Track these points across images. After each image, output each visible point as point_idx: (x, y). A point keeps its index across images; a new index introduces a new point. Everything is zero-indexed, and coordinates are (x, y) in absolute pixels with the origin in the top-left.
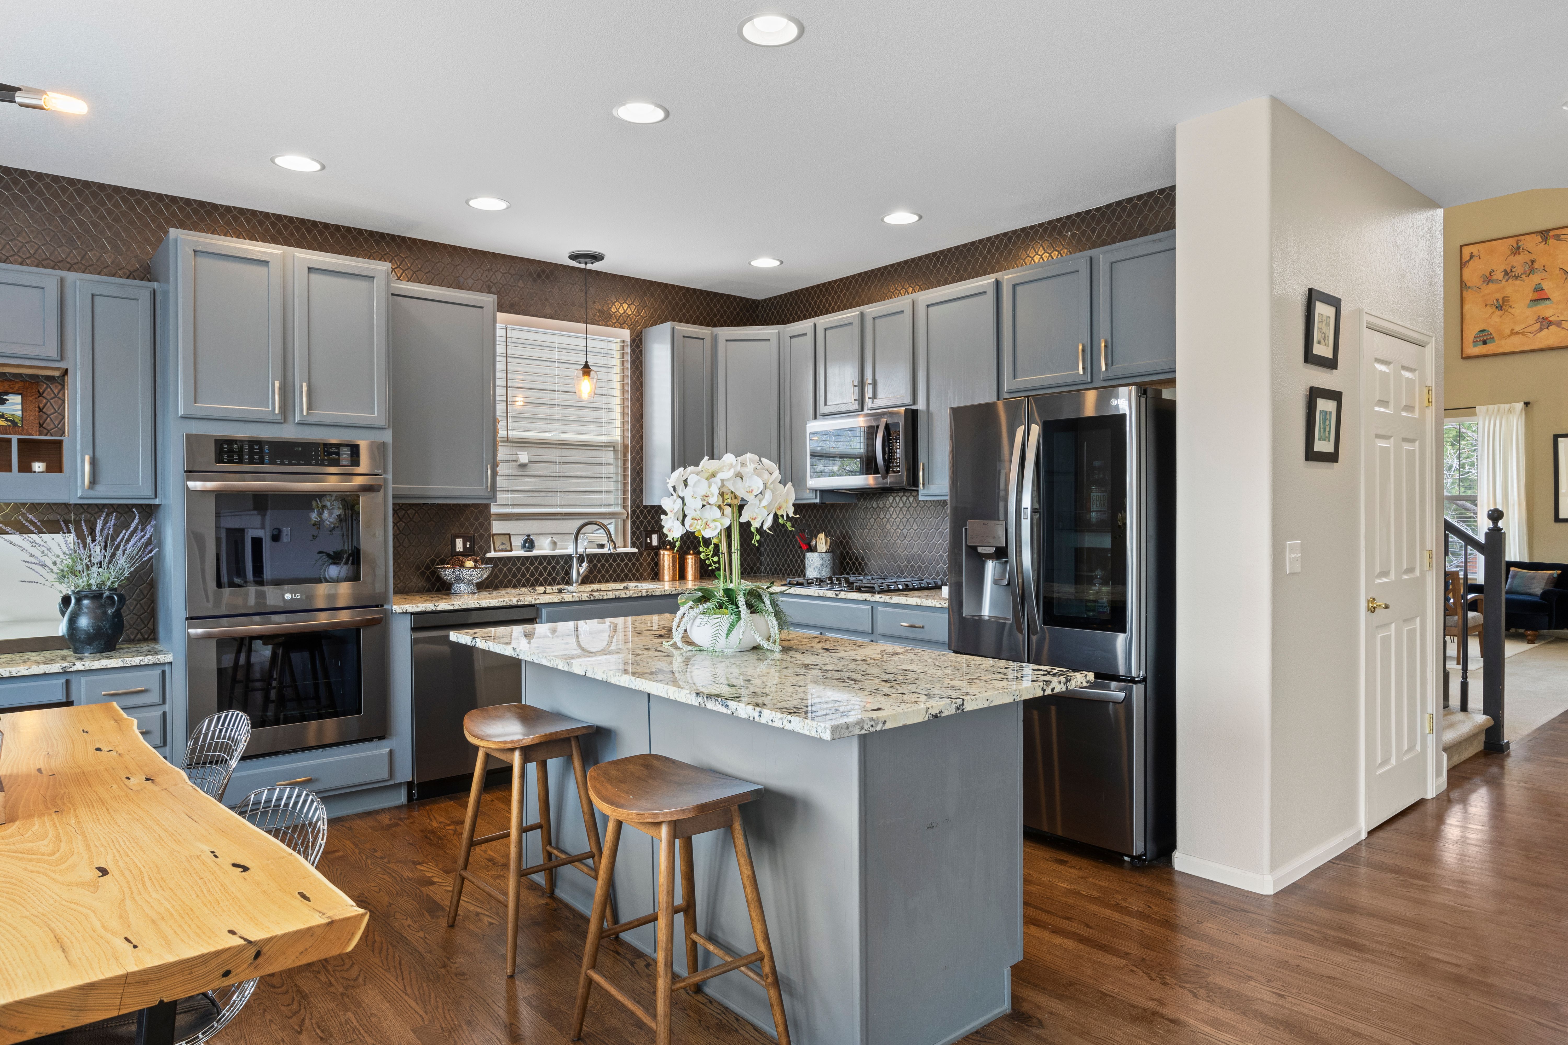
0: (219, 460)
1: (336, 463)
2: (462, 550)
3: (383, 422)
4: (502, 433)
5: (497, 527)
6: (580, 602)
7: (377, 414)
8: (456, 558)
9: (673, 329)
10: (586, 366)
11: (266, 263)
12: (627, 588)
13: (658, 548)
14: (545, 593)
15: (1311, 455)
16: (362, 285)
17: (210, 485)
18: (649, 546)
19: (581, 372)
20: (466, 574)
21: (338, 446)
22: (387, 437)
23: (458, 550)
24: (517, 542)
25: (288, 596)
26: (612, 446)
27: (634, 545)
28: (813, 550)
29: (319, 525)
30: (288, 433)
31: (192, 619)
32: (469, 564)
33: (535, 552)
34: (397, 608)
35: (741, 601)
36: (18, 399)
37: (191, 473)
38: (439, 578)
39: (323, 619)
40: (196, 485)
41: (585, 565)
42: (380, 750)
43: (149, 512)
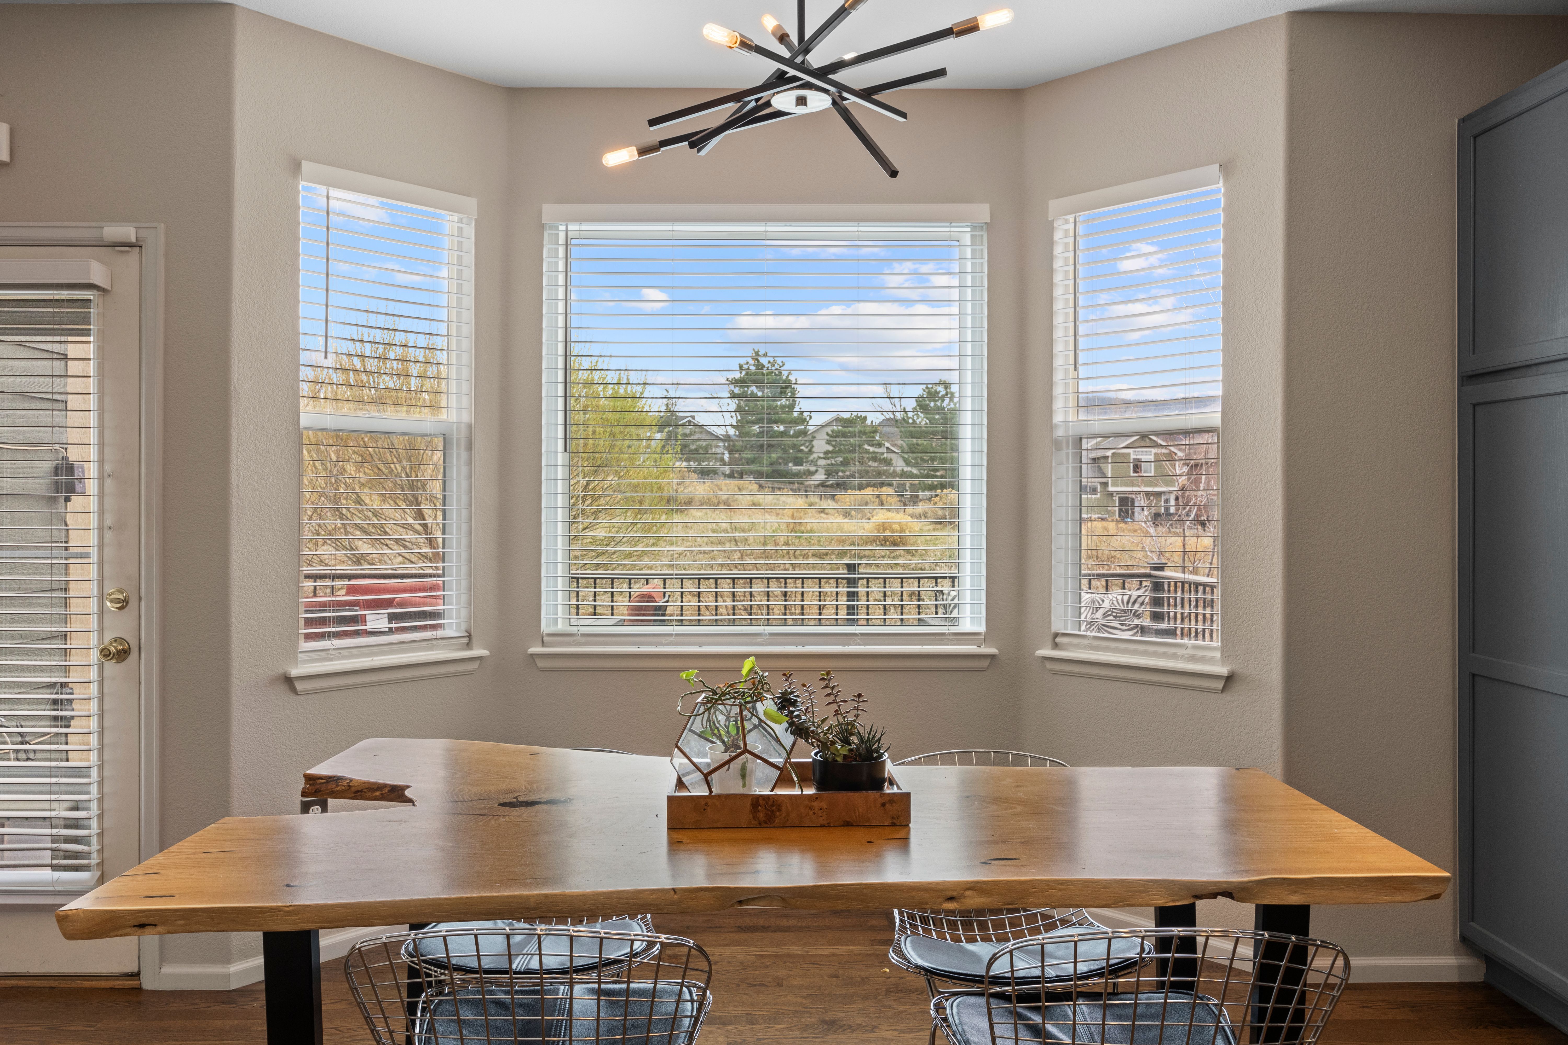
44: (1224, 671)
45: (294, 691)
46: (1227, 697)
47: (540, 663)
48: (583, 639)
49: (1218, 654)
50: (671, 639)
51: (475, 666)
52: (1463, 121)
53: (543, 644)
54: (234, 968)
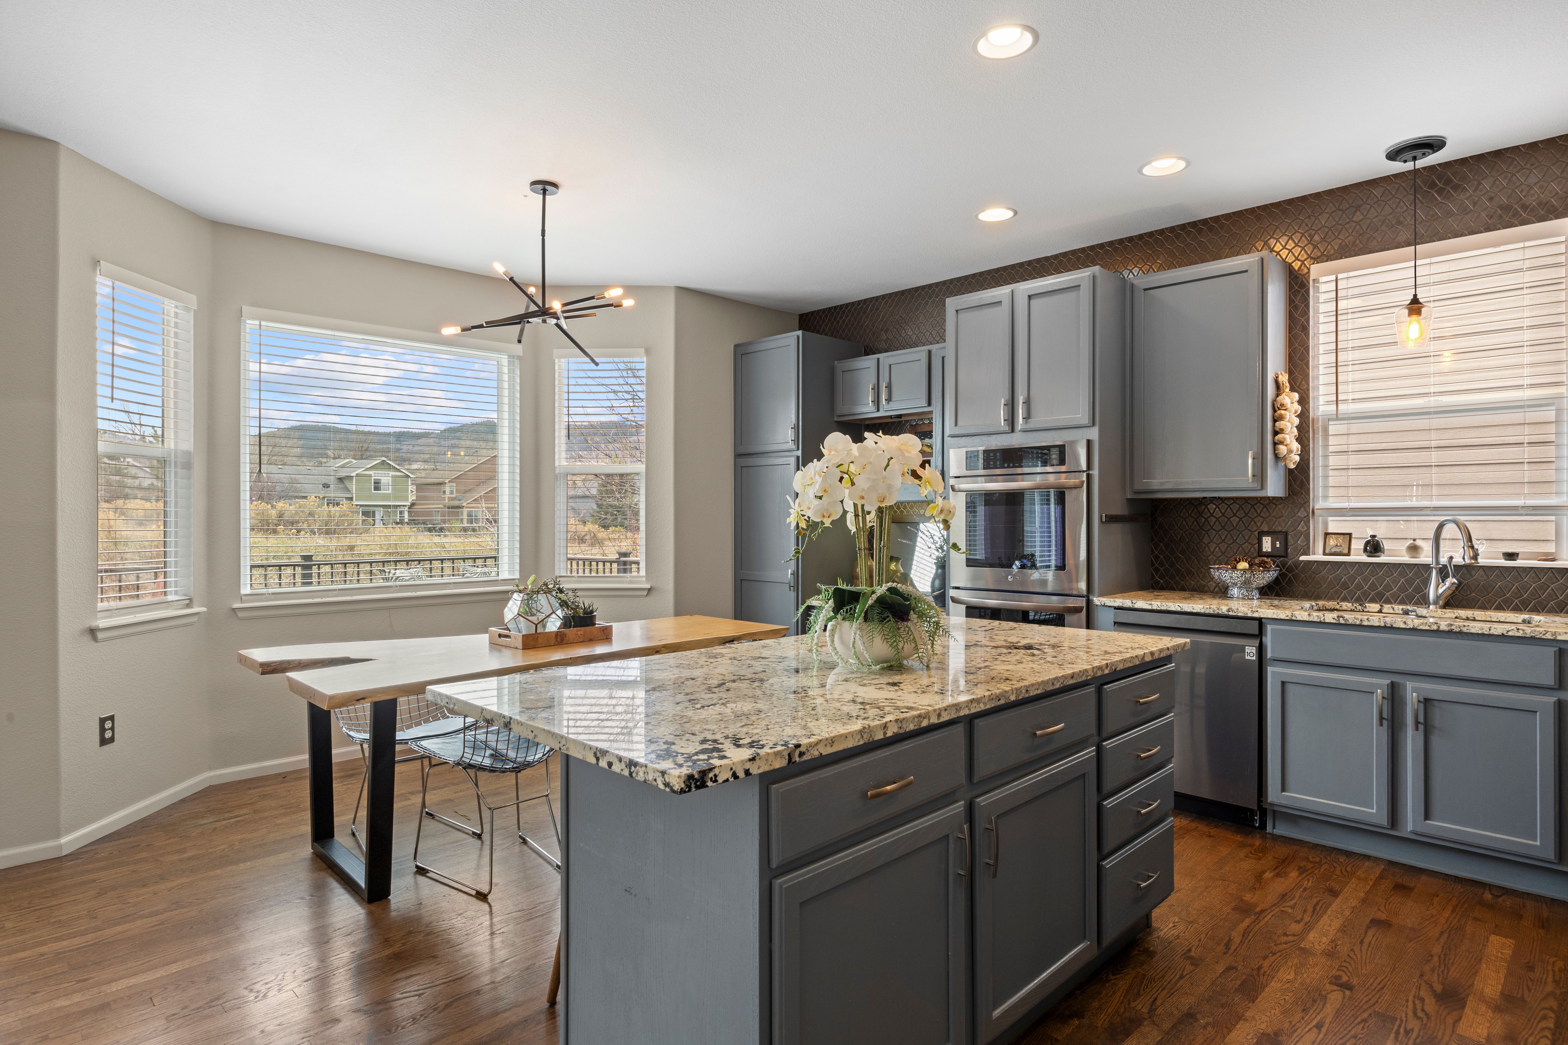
1: (1047, 463)
2: (1270, 550)
5: (1323, 525)
6: (1438, 632)
7: (1082, 413)
10: (1415, 301)
11: (1000, 303)
12: (1529, 622)
14: (1380, 611)
16: (1072, 295)
19: (1406, 311)
21: (1048, 448)
22: (1093, 434)
23: (1264, 550)
24: (1358, 545)
25: (1010, 578)
30: (1015, 441)
32: (1243, 565)
33: (1379, 559)
41: (1451, 581)
44: (648, 586)
45: (95, 639)
46: (649, 598)
47: (240, 614)
48: (273, 597)
49: (644, 579)
50: (335, 592)
51: (195, 619)
52: (736, 346)
53: (242, 601)
54: (64, 840)
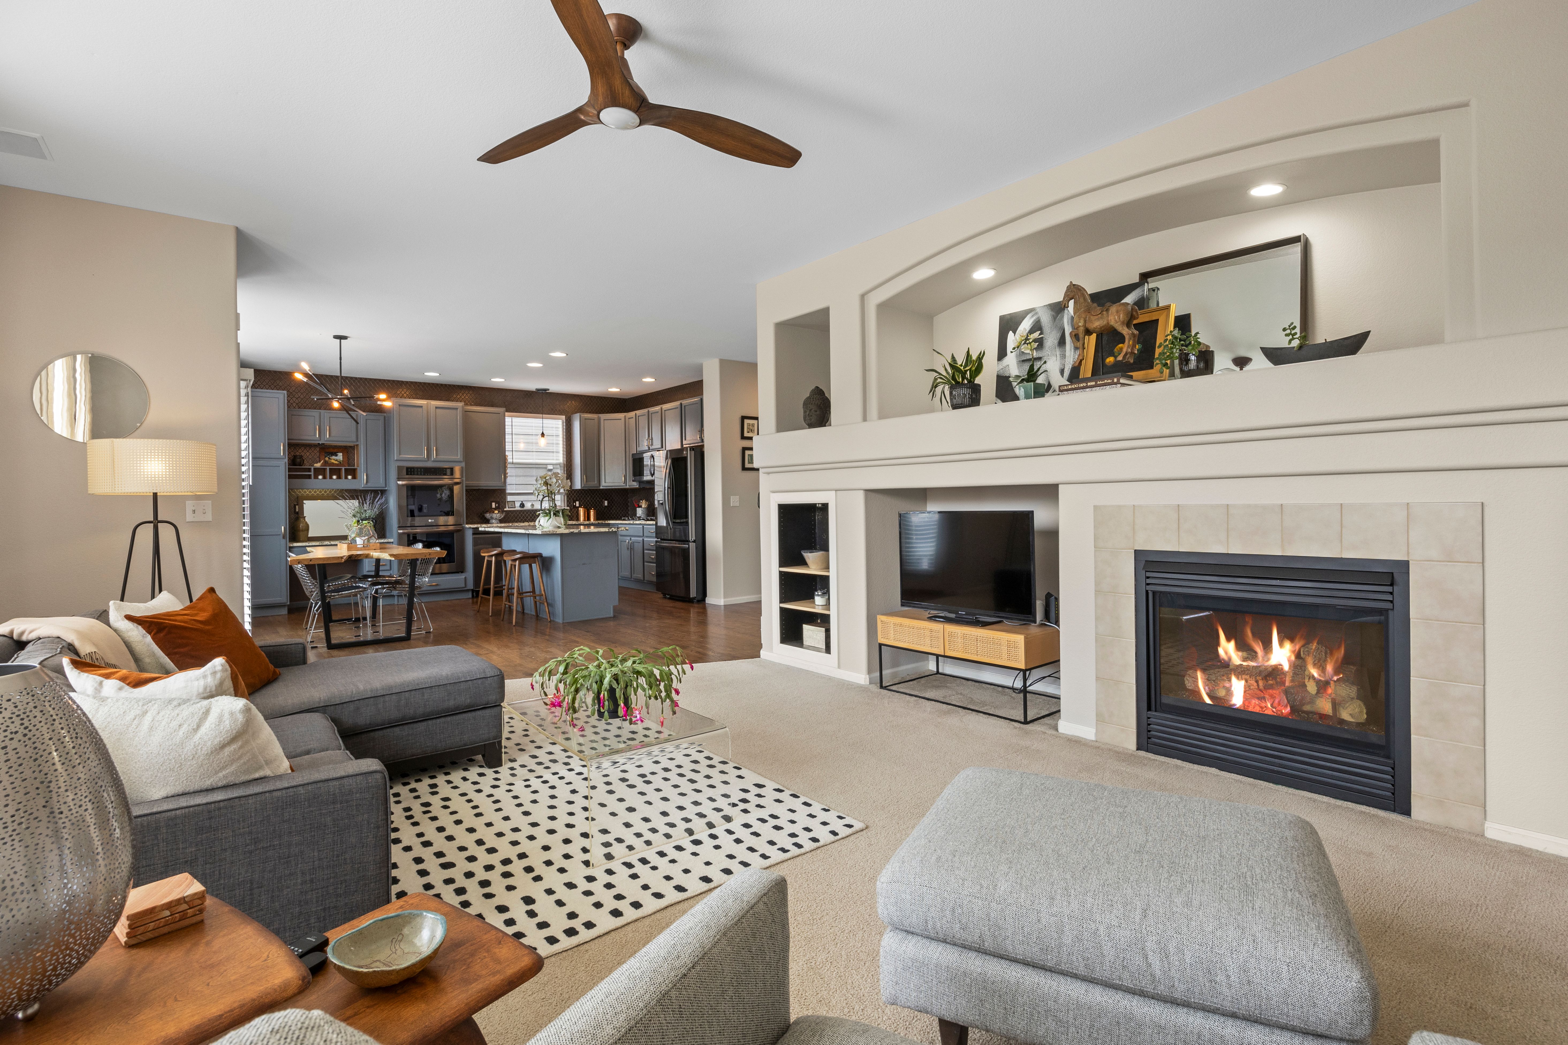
0: (407, 474)
1: (445, 474)
3: (462, 460)
4: (510, 460)
5: (509, 498)
7: (459, 456)
8: (491, 511)
9: (580, 416)
10: (542, 433)
11: (422, 407)
13: (578, 507)
15: (744, 468)
16: (454, 411)
17: (404, 483)
18: (575, 507)
20: (494, 516)
21: (446, 468)
22: (463, 464)
23: (493, 508)
24: (517, 504)
25: (430, 521)
26: (559, 464)
27: (568, 506)
28: (641, 507)
29: (441, 499)
30: (429, 464)
31: (400, 527)
32: (496, 512)
33: (525, 508)
34: (467, 526)
35: (552, 513)
36: (341, 454)
37: (399, 479)
38: (485, 518)
39: (442, 529)
40: (400, 483)
42: (462, 577)
43: (383, 492)
